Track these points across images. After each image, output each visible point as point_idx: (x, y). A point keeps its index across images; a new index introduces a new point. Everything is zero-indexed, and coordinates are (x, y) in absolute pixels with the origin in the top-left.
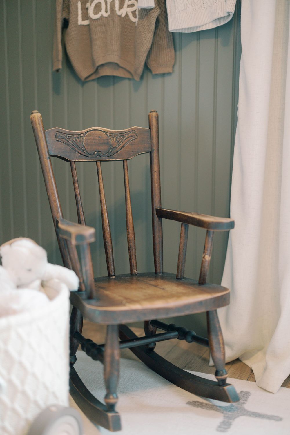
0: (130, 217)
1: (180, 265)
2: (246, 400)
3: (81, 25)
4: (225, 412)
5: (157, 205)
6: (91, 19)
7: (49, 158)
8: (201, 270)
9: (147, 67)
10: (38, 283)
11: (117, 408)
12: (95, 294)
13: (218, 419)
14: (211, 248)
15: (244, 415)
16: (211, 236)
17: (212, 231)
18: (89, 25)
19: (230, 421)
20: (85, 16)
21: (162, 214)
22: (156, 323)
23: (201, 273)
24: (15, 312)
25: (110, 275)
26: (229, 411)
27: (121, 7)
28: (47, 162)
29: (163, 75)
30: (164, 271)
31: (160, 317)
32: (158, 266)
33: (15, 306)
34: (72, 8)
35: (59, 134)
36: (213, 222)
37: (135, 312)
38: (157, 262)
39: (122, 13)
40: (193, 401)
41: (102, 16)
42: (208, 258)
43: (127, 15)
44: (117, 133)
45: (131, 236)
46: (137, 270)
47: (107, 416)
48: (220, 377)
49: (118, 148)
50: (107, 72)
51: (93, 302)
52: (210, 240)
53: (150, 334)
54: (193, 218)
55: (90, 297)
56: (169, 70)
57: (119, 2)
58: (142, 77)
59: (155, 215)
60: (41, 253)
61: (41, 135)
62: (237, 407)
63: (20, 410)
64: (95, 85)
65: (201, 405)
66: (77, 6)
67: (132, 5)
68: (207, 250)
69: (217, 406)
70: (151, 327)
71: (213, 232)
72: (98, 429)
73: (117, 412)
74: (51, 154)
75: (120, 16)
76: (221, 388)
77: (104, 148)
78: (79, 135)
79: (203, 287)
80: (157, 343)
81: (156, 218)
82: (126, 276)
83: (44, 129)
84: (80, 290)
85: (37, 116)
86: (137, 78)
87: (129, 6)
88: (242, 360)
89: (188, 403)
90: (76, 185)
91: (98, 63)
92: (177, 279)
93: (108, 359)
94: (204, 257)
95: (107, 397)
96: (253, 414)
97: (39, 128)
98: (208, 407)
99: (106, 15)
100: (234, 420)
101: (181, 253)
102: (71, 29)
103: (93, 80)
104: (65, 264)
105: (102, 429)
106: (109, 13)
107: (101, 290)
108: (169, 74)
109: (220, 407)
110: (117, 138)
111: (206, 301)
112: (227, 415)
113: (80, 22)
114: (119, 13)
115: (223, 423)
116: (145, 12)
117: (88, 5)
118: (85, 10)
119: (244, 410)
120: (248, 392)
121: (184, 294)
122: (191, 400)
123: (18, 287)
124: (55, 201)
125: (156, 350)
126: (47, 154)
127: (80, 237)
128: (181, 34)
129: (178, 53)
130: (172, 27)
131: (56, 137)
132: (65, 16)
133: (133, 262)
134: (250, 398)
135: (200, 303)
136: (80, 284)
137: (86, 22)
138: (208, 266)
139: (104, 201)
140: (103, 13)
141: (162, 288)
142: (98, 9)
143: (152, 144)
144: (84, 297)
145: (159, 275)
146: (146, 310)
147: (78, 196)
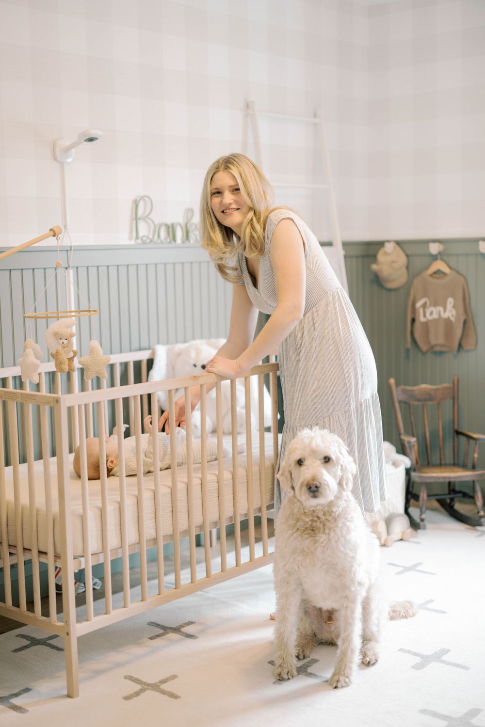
0: (441, 433)
3: (422, 321)
5: (456, 427)
6: (427, 319)
7: (398, 402)
8: (473, 461)
9: (460, 345)
12: (417, 470)
16: (478, 444)
17: (478, 442)
18: (426, 321)
20: (425, 316)
21: (458, 433)
23: (473, 463)
25: (428, 464)
27: (445, 312)
28: (397, 405)
29: (470, 351)
32: (455, 460)
34: (417, 313)
35: (404, 390)
38: (455, 457)
39: (446, 315)
41: (434, 319)
42: (476, 455)
43: (448, 317)
44: (435, 389)
45: (441, 443)
46: (444, 462)
47: (420, 524)
49: (435, 397)
50: (438, 349)
52: (477, 447)
54: (470, 436)
55: (414, 470)
56: (473, 348)
57: (443, 310)
59: (455, 433)
60: (393, 448)
61: (394, 392)
65: (472, 530)
66: (420, 310)
68: (476, 452)
75: (444, 318)
78: (414, 391)
79: (473, 470)
81: (456, 435)
82: (438, 464)
83: (396, 387)
84: (410, 468)
85: (392, 381)
86: (455, 353)
89: (465, 529)
90: (412, 416)
91: (433, 344)
92: (463, 466)
94: (474, 455)
95: (421, 515)
97: (394, 388)
101: (466, 453)
102: (417, 325)
103: (431, 352)
106: (438, 316)
107: (422, 468)
108: (474, 350)
110: (435, 391)
111: (472, 475)
113: (422, 319)
114: (443, 316)
116: (458, 317)
117: (426, 310)
118: (424, 313)
124: (400, 424)
125: (455, 507)
126: (397, 400)
127: (409, 442)
129: (479, 338)
131: (402, 391)
132: (413, 316)
133: (442, 457)
135: (467, 476)
136: (412, 464)
139: (426, 425)
140: (435, 316)
142: (431, 313)
143: (454, 394)
144: (412, 470)
145: (456, 465)
146: (439, 476)
147: (413, 422)
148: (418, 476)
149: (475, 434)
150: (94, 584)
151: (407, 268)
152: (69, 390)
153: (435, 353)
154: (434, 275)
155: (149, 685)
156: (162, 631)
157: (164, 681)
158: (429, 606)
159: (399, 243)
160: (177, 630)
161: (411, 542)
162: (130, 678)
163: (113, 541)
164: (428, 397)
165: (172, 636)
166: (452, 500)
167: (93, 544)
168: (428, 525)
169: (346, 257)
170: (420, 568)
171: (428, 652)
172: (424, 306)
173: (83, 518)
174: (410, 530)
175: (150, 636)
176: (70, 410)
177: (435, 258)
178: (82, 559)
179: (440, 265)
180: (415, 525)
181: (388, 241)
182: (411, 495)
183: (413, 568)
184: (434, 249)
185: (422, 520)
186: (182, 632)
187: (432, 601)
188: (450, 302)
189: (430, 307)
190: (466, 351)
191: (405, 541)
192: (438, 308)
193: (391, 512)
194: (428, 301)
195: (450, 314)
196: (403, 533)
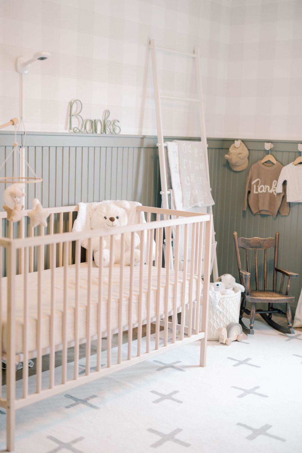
0: (265, 270)
1: (281, 288)
2: (299, 336)
3: (255, 194)
4: (290, 337)
5: (276, 266)
6: (259, 192)
7: (239, 248)
9: (279, 212)
10: (232, 288)
12: (249, 294)
15: (296, 339)
16: (290, 279)
17: (290, 277)
18: (258, 194)
19: (290, 339)
20: (257, 190)
21: (277, 270)
23: (286, 291)
25: (256, 289)
27: (270, 189)
29: (285, 216)
30: (276, 290)
31: (272, 302)
32: (274, 288)
34: (252, 188)
35: (243, 240)
36: (290, 274)
37: (261, 299)
39: (271, 191)
41: (263, 192)
42: (289, 286)
43: (273, 192)
44: (263, 240)
45: (265, 276)
46: (266, 289)
48: (289, 326)
49: (263, 245)
50: (263, 213)
51: (248, 296)
52: (290, 280)
54: (285, 273)
55: (248, 294)
56: (287, 214)
57: (270, 187)
58: (277, 215)
59: (275, 270)
60: (234, 279)
61: (237, 240)
62: (295, 337)
64: (259, 216)
65: (283, 335)
66: (254, 187)
67: (275, 189)
68: (289, 284)
69: (288, 336)
71: (291, 278)
75: (270, 193)
76: (289, 329)
78: (249, 240)
79: (286, 296)
80: (272, 316)
81: (275, 271)
82: (263, 290)
83: (238, 238)
85: (235, 233)
86: (275, 217)
87: (273, 189)
90: (247, 257)
91: (261, 209)
92: (280, 293)
95: (250, 325)
96: (299, 339)
97: (236, 238)
100: (292, 339)
101: (282, 284)
102: (251, 195)
103: (259, 214)
104: (241, 284)
105: (249, 335)
106: (266, 191)
107: (253, 293)
108: (287, 216)
111: (284, 299)
113: (255, 192)
115: (288, 339)
116: (279, 194)
117: (258, 186)
118: (257, 188)
121: (279, 297)
123: (226, 289)
124: (239, 262)
126: (238, 246)
127: (246, 275)
128: (292, 203)
129: (291, 208)
130: (289, 199)
131: (241, 241)
132: (249, 190)
133: (265, 286)
136: (245, 290)
137: (257, 193)
138: (289, 289)
139: (256, 264)
140: (264, 191)
142: (261, 189)
143: (276, 244)
144: (246, 294)
145: (274, 291)
146: (264, 299)
147: (248, 261)
148: (250, 298)
149: (289, 272)
150: (29, 364)
151: (248, 158)
152: (18, 236)
153: (263, 216)
154: (266, 164)
155: (64, 444)
156: (74, 402)
157: (75, 442)
158: (257, 391)
159: (243, 141)
160: (84, 402)
161: (243, 342)
162: (51, 438)
163: (44, 343)
164: (259, 245)
165: (82, 406)
166: (270, 314)
167: (30, 345)
168: (255, 331)
169: (208, 148)
170: (249, 362)
171: (257, 426)
172: (257, 183)
173: (23, 327)
174: (243, 334)
175: (66, 405)
176: (18, 251)
177: (267, 152)
178: (22, 356)
179: (270, 158)
180: (246, 330)
181: (237, 140)
182: (244, 310)
183: (245, 362)
184: (268, 146)
185: (251, 328)
186: (89, 404)
187: (258, 387)
188: (275, 183)
189: (261, 185)
190: (282, 216)
191: (238, 341)
192: (266, 186)
193: (231, 322)
194: (260, 181)
195: (274, 191)
196: (238, 336)
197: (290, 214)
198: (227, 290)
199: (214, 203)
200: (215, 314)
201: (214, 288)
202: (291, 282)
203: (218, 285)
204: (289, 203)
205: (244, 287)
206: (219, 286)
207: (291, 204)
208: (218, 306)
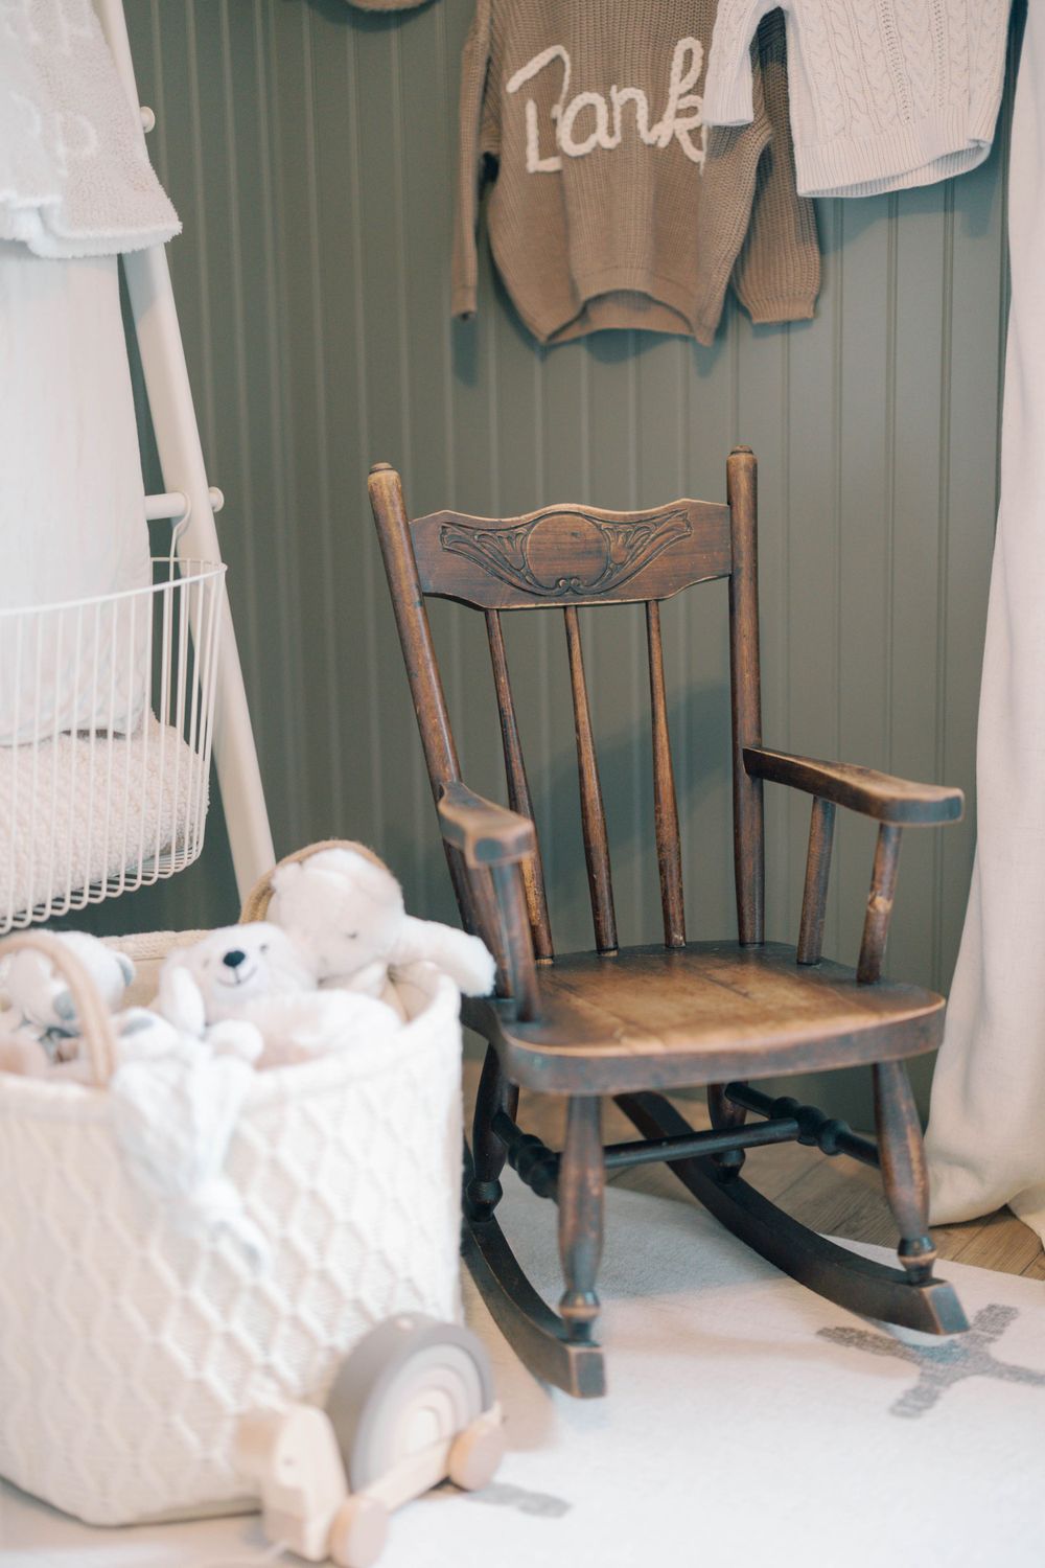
0: (665, 773)
1: (809, 922)
2: (1000, 1332)
3: (537, 173)
4: (927, 1362)
5: (747, 739)
6: (565, 157)
7: (422, 603)
8: (864, 939)
9: (733, 300)
10: (377, 972)
11: (596, 1332)
12: (538, 1007)
13: (904, 1379)
14: (893, 874)
15: (984, 1372)
16: (893, 839)
17: (893, 826)
18: (558, 173)
19: (937, 1388)
20: (549, 147)
21: (762, 768)
22: (741, 1092)
23: (863, 949)
24: (303, 1056)
25: (601, 949)
26: (940, 1361)
27: (655, 117)
28: (415, 616)
29: (787, 326)
30: (768, 938)
31: (752, 1074)
32: (747, 920)
33: (305, 1039)
34: (509, 121)
35: (451, 530)
36: (893, 800)
37: (646, 1060)
38: (747, 911)
39: (661, 135)
40: (837, 1328)
41: (598, 148)
42: (883, 904)
43: (674, 141)
44: (626, 521)
45: (668, 831)
46: (684, 935)
47: (566, 1354)
48: (911, 1260)
49: (630, 567)
50: (612, 318)
51: (530, 1029)
52: (889, 853)
53: (724, 1125)
54: (843, 785)
55: (524, 1017)
56: (802, 310)
57: (649, 104)
58: (720, 332)
59: (741, 769)
60: (383, 886)
61: (398, 538)
62: (965, 1351)
63: (315, 1325)
64: (582, 355)
65: (859, 1340)
66: (523, 114)
67: (692, 111)
68: (881, 882)
69: (906, 1345)
70: (728, 1104)
71: (900, 830)
72: (548, 1391)
73: (596, 1346)
74: (427, 591)
75: (652, 147)
76: (914, 1291)
77: (588, 567)
78: (511, 532)
79: (868, 993)
80: (748, 1151)
81: (745, 780)
82: (652, 950)
83: (407, 517)
84: (500, 992)
85: (385, 479)
86: (704, 338)
87: (679, 114)
88: (1017, 1213)
89: (823, 1332)
90: (503, 680)
91: (588, 291)
92: (800, 963)
93: (569, 1193)
94: (871, 903)
95: (566, 1300)
96: (1011, 1372)
97: (394, 515)
98: (878, 1347)
99: (609, 143)
100: (948, 1385)
101: (812, 887)
102: (508, 188)
103: (576, 341)
105: (558, 1393)
106: (618, 138)
107: (565, 994)
108: (805, 322)
109: (916, 1347)
110: (627, 535)
111: (862, 1033)
112: (928, 1372)
113: (534, 163)
114: (648, 138)
115: (916, 1392)
116: (726, 138)
117: (557, 111)
118: (548, 125)
119: (988, 1358)
120: (1011, 1309)
121: (801, 1013)
122: (832, 1325)
123: (322, 983)
124: (436, 729)
125: (745, 1174)
126: (415, 591)
127: (489, 847)
128: (839, 203)
129: (831, 257)
130: (809, 183)
131: (442, 539)
132: (487, 146)
133: (674, 909)
134: (1013, 1328)
135: (845, 1040)
136: (500, 976)
137: (552, 164)
138: (884, 928)
139: (585, 728)
140: (601, 138)
141: (744, 991)
142: (585, 124)
143: (735, 552)
144: (512, 1014)
145: (752, 949)
146: (678, 1055)
147: (509, 712)
148: (546, 1058)
149: (874, 778)
153: (612, 344)
161: (506, 1495)
164: (592, 572)
172: (547, 88)
182: (501, 1144)
185: (578, 1331)
188: (689, 54)
189: (576, 90)
190: (763, 329)
191: (460, 1489)
192: (620, 96)
193: (379, 1315)
194: (566, 58)
195: (683, 126)
196: (456, 1439)
197: (827, 303)
198: (325, 996)
199: (176, 227)
200: (204, 1267)
201: (201, 986)
202: (895, 866)
203: (233, 959)
204: (816, 203)
205: (491, 948)
206: (244, 969)
207: (829, 215)
208: (217, 1197)
